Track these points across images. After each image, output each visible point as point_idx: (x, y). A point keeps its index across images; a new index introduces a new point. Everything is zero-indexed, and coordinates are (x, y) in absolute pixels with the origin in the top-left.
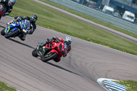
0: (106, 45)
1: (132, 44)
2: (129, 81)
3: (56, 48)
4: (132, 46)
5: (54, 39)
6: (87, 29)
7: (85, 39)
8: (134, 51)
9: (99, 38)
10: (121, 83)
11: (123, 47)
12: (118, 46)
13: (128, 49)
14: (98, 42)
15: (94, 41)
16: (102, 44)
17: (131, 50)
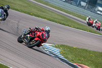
0: (45, 18)
1: (63, 17)
2: (62, 45)
3: (39, 37)
4: (64, 19)
5: (36, 28)
6: (30, 6)
7: (29, 14)
8: (65, 23)
9: (39, 13)
10: (56, 47)
11: (57, 20)
12: (53, 19)
13: (61, 22)
14: (38, 16)
15: (36, 16)
16: (42, 17)
17: (63, 22)
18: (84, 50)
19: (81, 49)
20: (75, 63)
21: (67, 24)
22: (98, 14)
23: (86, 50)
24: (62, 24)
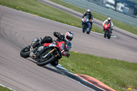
15: (23, 10)
18: (88, 55)
19: (85, 55)
20: (77, 73)
21: (65, 21)
22: (107, 8)
23: (92, 56)
24: (59, 21)
